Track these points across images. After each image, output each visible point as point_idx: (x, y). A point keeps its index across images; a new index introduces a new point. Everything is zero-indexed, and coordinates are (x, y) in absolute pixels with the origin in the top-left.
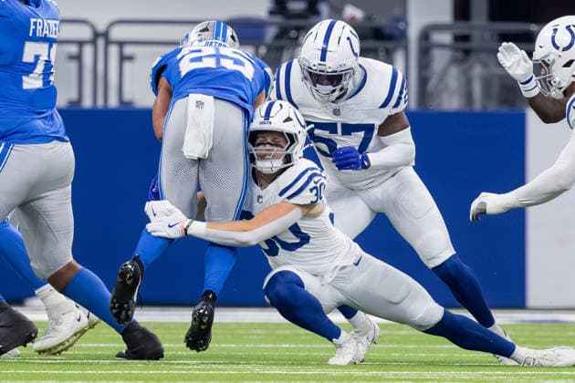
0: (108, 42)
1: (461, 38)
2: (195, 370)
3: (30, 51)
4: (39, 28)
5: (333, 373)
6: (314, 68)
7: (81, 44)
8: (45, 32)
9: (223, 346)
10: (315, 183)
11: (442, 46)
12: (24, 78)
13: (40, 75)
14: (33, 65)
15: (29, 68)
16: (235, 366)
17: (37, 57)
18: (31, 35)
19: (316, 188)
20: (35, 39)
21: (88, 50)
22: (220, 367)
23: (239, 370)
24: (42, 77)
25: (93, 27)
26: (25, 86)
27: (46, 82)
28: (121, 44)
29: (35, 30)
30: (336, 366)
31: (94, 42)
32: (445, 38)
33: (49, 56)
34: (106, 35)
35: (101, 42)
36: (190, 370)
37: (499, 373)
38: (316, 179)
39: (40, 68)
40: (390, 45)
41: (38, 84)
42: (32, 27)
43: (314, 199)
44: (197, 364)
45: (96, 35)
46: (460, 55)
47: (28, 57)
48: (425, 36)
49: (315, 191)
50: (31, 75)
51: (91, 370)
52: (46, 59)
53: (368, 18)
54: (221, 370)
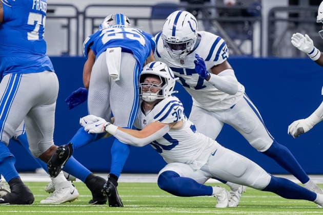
0: (85, 18)
1: (293, 15)
2: (137, 210)
3: (32, 18)
4: (38, 5)
5: (218, 212)
6: (169, 40)
7: (69, 18)
8: (40, 8)
9: (153, 196)
10: (175, 110)
11: (282, 20)
12: (29, 34)
13: (37, 32)
14: (33, 27)
15: (31, 28)
16: (160, 209)
17: (36, 22)
18: (33, 8)
19: (175, 112)
20: (35, 11)
21: (73, 22)
22: (151, 209)
23: (162, 211)
24: (38, 34)
25: (76, 9)
26: (29, 38)
27: (41, 37)
28: (93, 19)
29: (35, 6)
30: (220, 209)
31: (77, 18)
32: (284, 15)
33: (42, 23)
34: (84, 13)
35: (81, 18)
36: (134, 210)
37: (316, 212)
38: (175, 107)
39: (37, 29)
40: (251, 19)
41: (36, 38)
42: (34, 4)
43: (176, 119)
44: (138, 207)
45: (78, 13)
46: (292, 25)
47: (30, 22)
48: (272, 13)
49: (175, 115)
50: (32, 32)
51: (75, 210)
52: (41, 24)
53: (239, 3)
54: (152, 210)
